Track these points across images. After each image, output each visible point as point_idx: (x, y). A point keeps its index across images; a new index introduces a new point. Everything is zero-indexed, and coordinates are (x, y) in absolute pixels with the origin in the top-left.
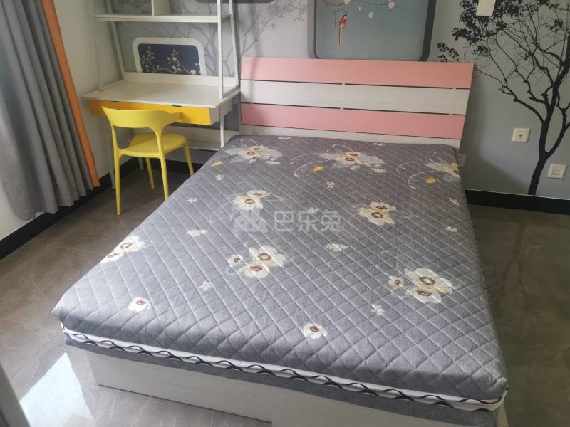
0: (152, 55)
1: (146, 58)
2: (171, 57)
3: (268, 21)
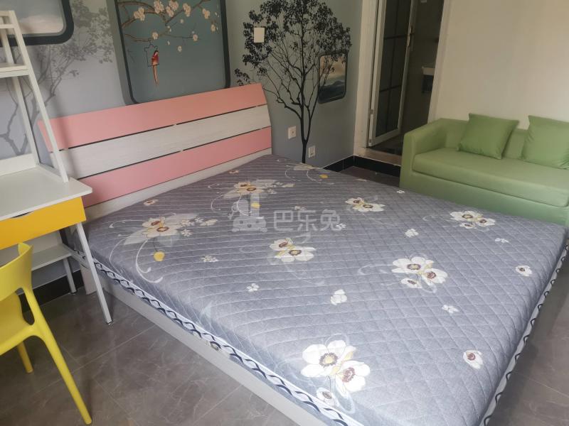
3: (66, 67)
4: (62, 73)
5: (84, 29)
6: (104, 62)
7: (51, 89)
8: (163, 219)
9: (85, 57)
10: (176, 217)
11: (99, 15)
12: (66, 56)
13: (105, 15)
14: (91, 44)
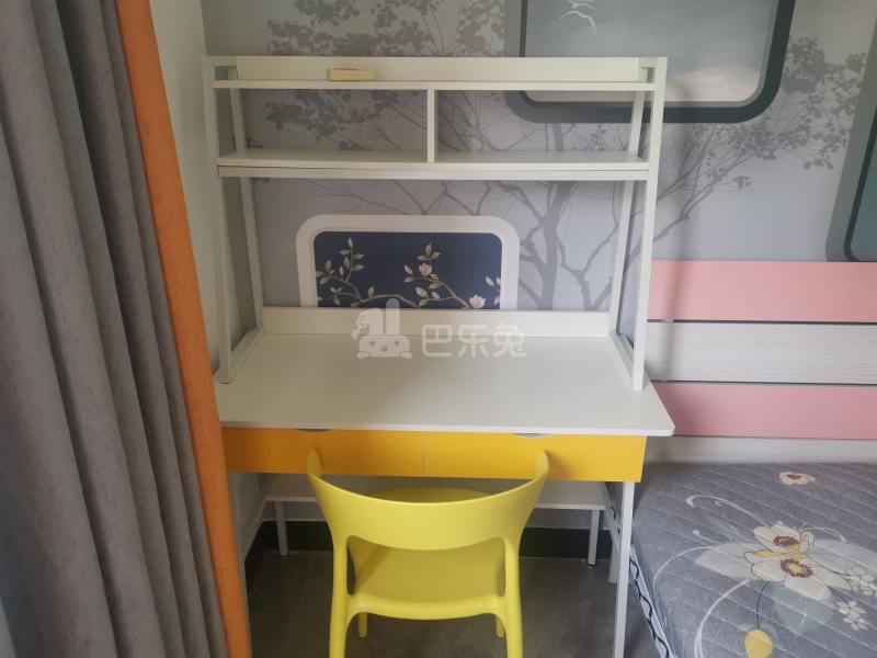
0: (357, 262)
1: (335, 266)
2: (415, 266)
3: (729, 170)
4: (717, 179)
5: (799, 96)
6: (813, 167)
7: (686, 205)
8: (807, 540)
9: (775, 154)
10: (841, 549)
11: (842, 68)
12: (737, 148)
13: (858, 71)
14: (801, 128)
